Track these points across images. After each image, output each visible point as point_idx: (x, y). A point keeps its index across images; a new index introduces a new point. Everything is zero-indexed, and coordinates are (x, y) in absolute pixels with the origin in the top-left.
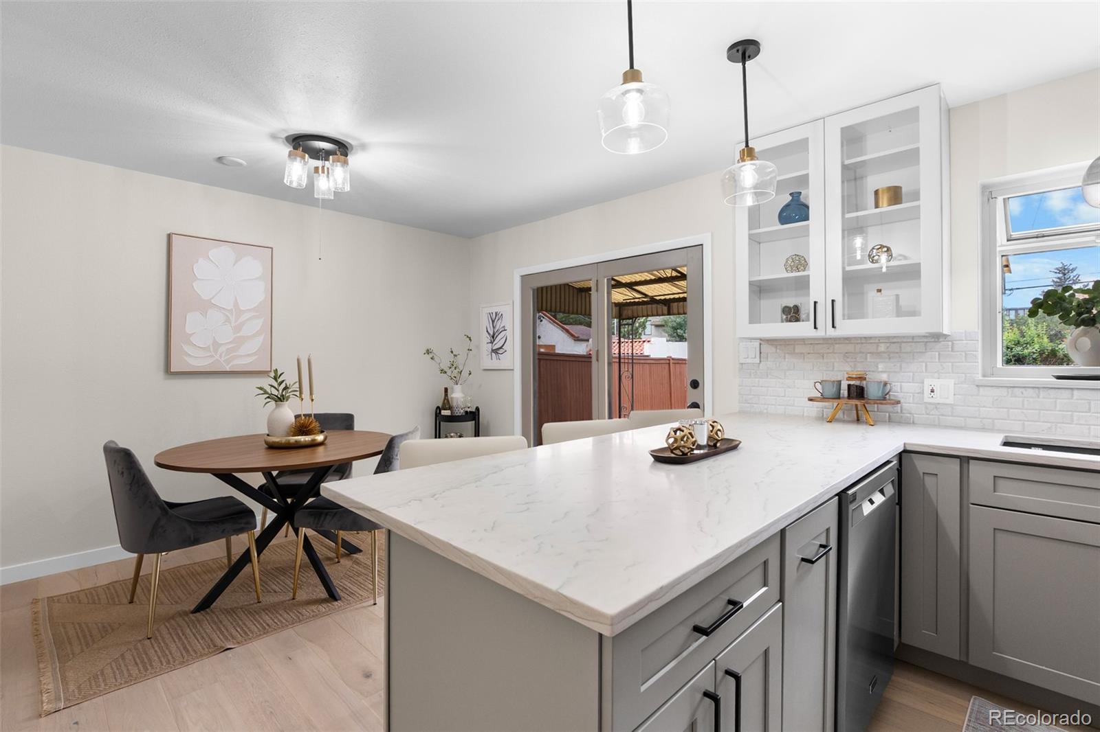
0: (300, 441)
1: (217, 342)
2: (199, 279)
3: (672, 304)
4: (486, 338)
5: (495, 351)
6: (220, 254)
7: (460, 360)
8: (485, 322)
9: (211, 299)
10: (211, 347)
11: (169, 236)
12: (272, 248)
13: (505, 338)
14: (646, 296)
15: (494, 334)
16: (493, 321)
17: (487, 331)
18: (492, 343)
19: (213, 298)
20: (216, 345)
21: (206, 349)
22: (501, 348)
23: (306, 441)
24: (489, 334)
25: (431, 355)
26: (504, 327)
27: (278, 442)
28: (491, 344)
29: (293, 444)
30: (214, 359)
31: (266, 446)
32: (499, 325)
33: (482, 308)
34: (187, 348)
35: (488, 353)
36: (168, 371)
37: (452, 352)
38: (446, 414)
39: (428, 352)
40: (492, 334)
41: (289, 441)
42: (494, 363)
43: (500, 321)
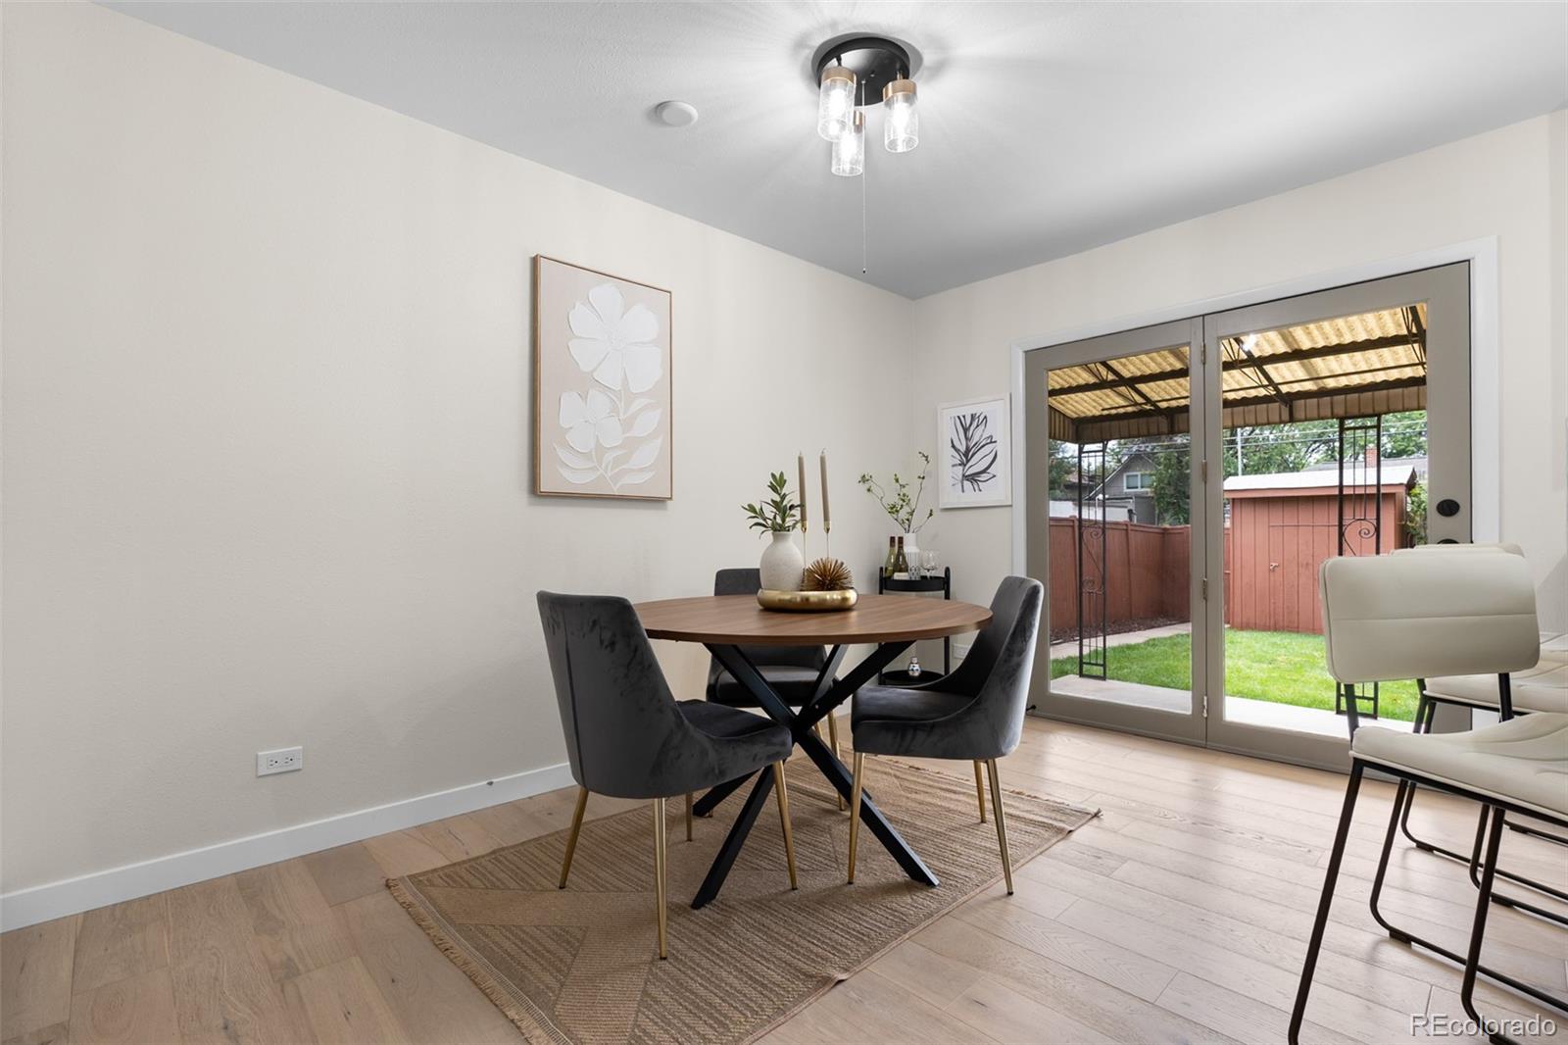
0: (825, 600)
1: (601, 444)
2: (577, 337)
3: (1176, 416)
4: (949, 457)
5: (972, 478)
6: (604, 294)
7: (911, 492)
8: (948, 431)
9: (592, 372)
10: (593, 453)
11: (535, 262)
12: (670, 292)
13: (993, 453)
14: (1148, 400)
15: (968, 450)
16: (966, 430)
17: (953, 446)
18: (963, 464)
19: (595, 370)
20: (600, 450)
21: (587, 456)
22: (984, 471)
23: (833, 600)
24: (957, 450)
25: (867, 486)
26: (991, 437)
27: (790, 601)
28: (961, 468)
29: (815, 603)
30: (599, 473)
31: (761, 608)
32: (977, 436)
33: (943, 409)
34: (562, 454)
35: (952, 481)
36: (534, 488)
37: (897, 481)
38: (900, 578)
39: (864, 479)
40: (963, 449)
41: (807, 599)
42: (970, 496)
43: (982, 427)
